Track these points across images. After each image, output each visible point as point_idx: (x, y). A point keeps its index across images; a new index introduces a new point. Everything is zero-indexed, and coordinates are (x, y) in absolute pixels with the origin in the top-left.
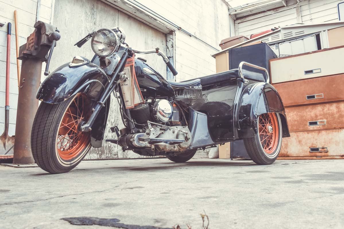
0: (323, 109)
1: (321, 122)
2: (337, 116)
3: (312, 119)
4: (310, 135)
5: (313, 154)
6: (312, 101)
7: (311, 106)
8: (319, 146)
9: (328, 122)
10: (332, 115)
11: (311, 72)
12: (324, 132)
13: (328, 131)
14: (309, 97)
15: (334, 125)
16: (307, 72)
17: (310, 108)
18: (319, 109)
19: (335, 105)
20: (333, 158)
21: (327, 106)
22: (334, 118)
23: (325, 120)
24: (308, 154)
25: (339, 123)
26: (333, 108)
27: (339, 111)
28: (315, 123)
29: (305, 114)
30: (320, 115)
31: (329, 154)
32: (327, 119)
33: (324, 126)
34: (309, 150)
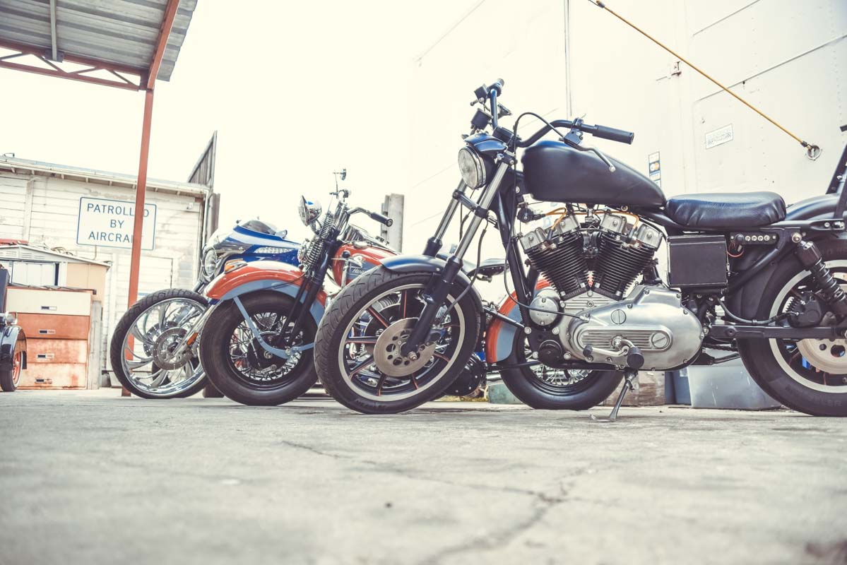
0: (53, 345)
1: (49, 356)
2: (64, 351)
3: (41, 352)
4: (38, 367)
5: (38, 385)
6: (44, 335)
7: (42, 340)
8: (44, 377)
9: (55, 356)
10: (60, 350)
11: (48, 308)
12: (50, 365)
13: (55, 365)
14: (41, 332)
15: (61, 360)
16: (43, 308)
17: (41, 341)
18: (49, 344)
19: (63, 342)
20: (55, 389)
21: (57, 341)
22: (61, 353)
23: (53, 354)
24: (33, 384)
25: (65, 358)
26: (62, 344)
27: (67, 348)
28: (44, 356)
29: (35, 347)
30: (49, 349)
31: (53, 385)
32: (55, 353)
33: (51, 359)
34: (35, 381)
